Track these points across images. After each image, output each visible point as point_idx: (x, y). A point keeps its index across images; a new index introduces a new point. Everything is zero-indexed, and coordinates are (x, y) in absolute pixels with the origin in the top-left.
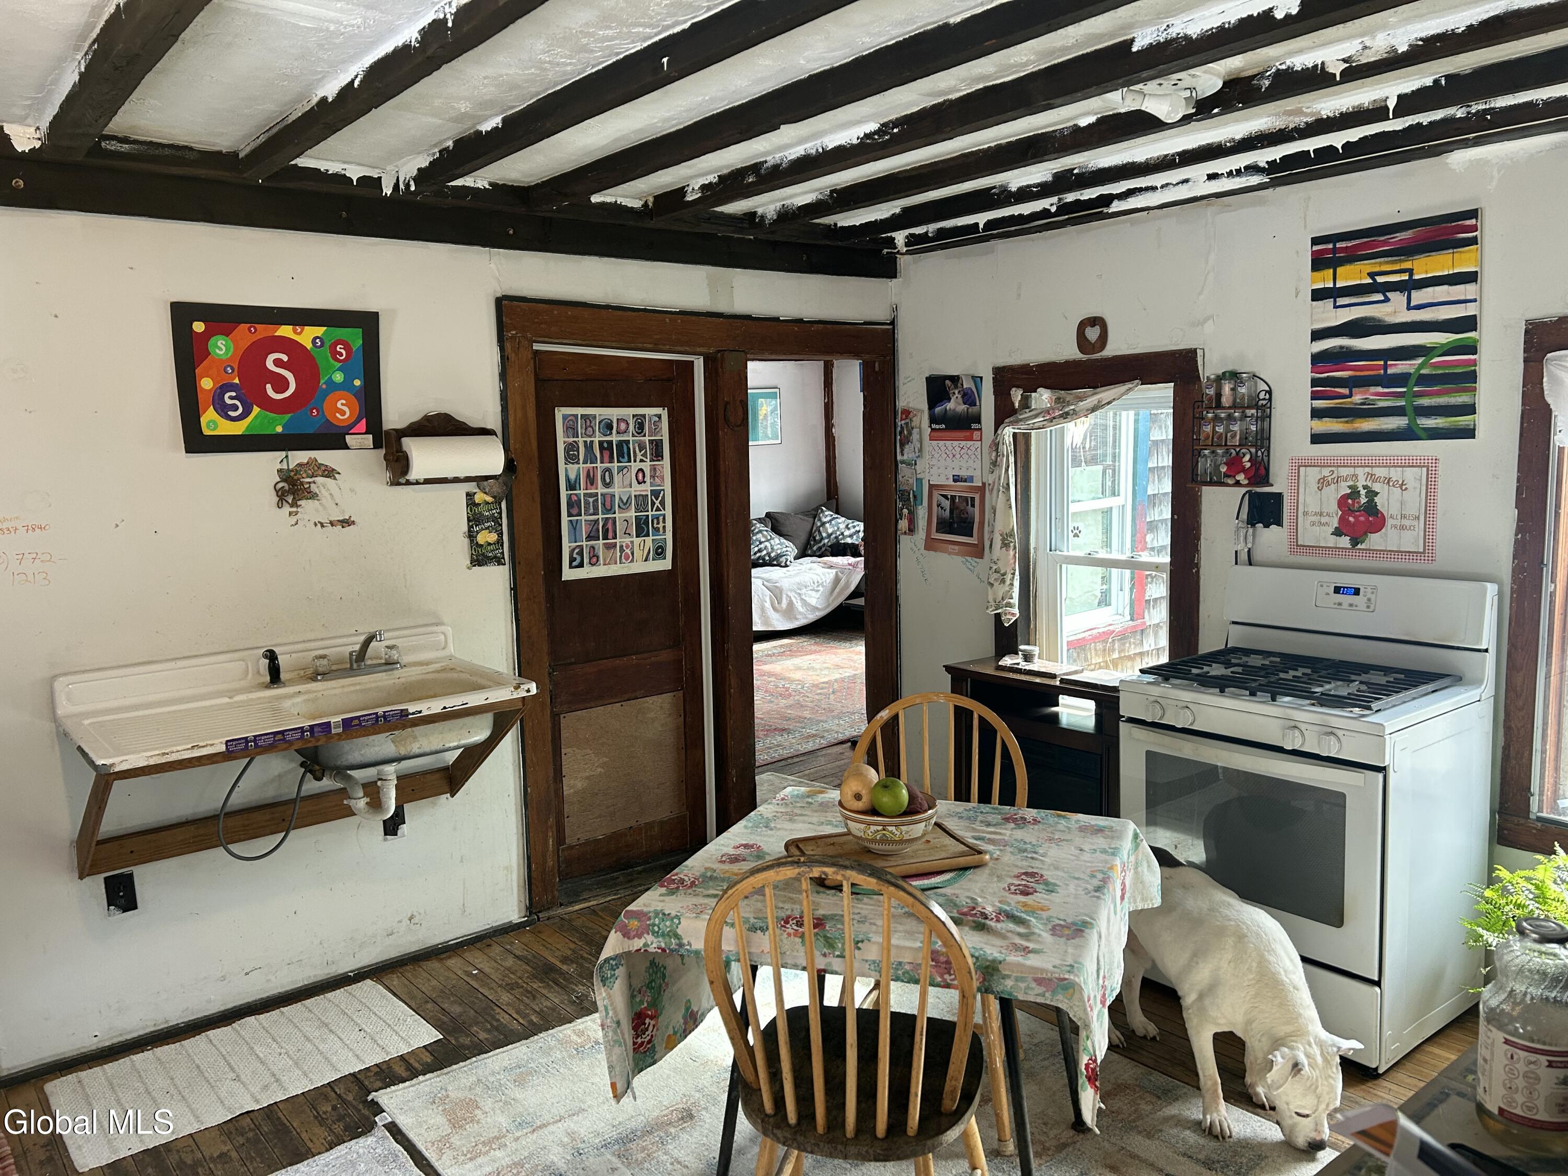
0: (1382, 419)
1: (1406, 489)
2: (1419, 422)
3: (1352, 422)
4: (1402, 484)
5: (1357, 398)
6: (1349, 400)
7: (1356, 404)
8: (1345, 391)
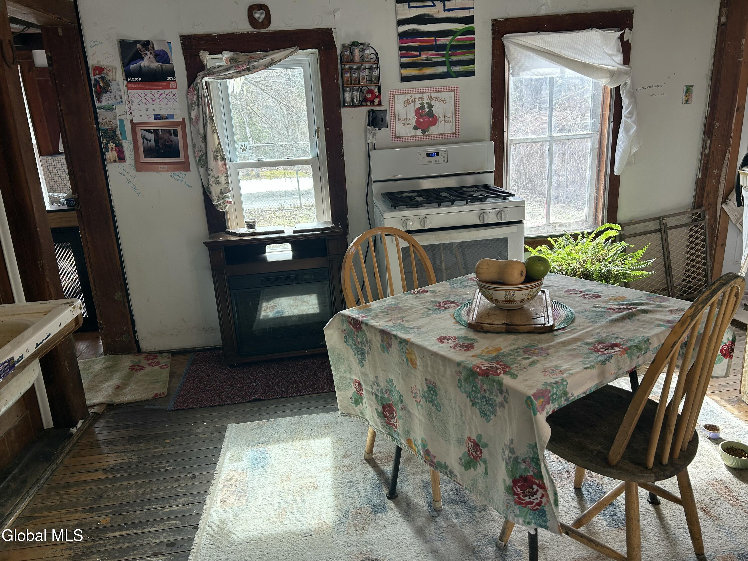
0: (435, 67)
1: (446, 103)
2: (452, 69)
3: (421, 70)
4: (444, 101)
5: (423, 57)
6: (419, 58)
7: (423, 60)
8: (417, 53)
